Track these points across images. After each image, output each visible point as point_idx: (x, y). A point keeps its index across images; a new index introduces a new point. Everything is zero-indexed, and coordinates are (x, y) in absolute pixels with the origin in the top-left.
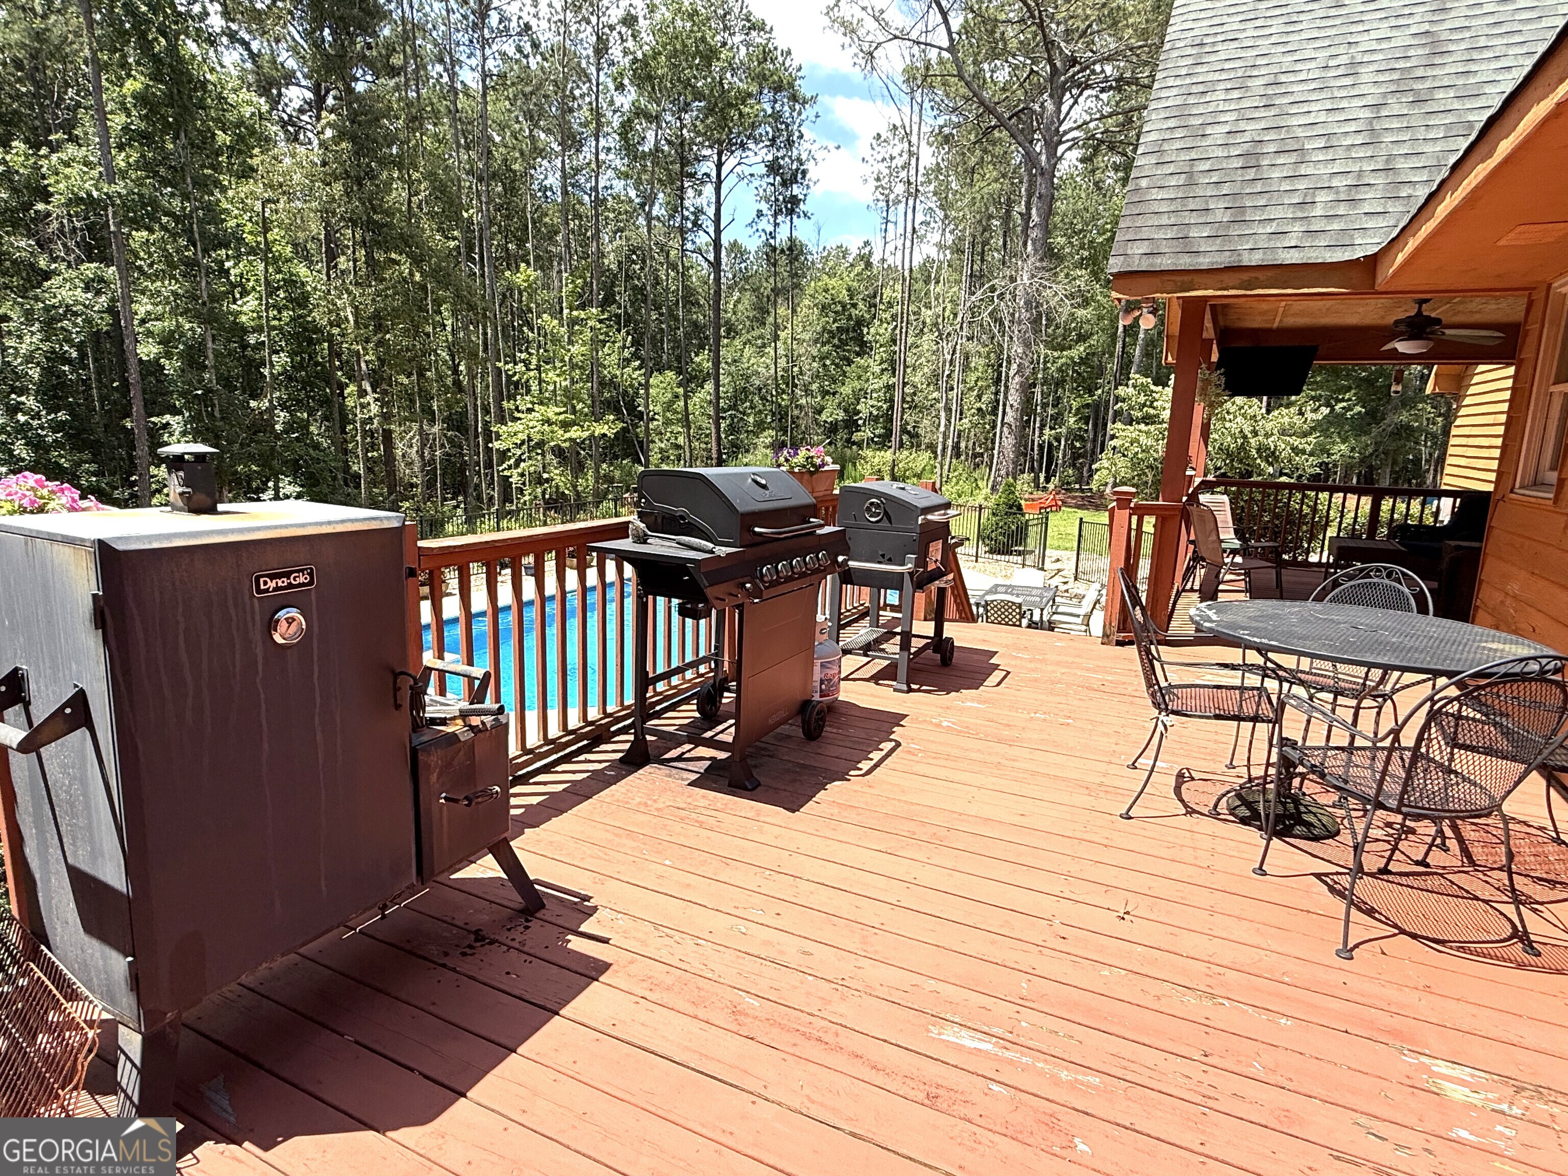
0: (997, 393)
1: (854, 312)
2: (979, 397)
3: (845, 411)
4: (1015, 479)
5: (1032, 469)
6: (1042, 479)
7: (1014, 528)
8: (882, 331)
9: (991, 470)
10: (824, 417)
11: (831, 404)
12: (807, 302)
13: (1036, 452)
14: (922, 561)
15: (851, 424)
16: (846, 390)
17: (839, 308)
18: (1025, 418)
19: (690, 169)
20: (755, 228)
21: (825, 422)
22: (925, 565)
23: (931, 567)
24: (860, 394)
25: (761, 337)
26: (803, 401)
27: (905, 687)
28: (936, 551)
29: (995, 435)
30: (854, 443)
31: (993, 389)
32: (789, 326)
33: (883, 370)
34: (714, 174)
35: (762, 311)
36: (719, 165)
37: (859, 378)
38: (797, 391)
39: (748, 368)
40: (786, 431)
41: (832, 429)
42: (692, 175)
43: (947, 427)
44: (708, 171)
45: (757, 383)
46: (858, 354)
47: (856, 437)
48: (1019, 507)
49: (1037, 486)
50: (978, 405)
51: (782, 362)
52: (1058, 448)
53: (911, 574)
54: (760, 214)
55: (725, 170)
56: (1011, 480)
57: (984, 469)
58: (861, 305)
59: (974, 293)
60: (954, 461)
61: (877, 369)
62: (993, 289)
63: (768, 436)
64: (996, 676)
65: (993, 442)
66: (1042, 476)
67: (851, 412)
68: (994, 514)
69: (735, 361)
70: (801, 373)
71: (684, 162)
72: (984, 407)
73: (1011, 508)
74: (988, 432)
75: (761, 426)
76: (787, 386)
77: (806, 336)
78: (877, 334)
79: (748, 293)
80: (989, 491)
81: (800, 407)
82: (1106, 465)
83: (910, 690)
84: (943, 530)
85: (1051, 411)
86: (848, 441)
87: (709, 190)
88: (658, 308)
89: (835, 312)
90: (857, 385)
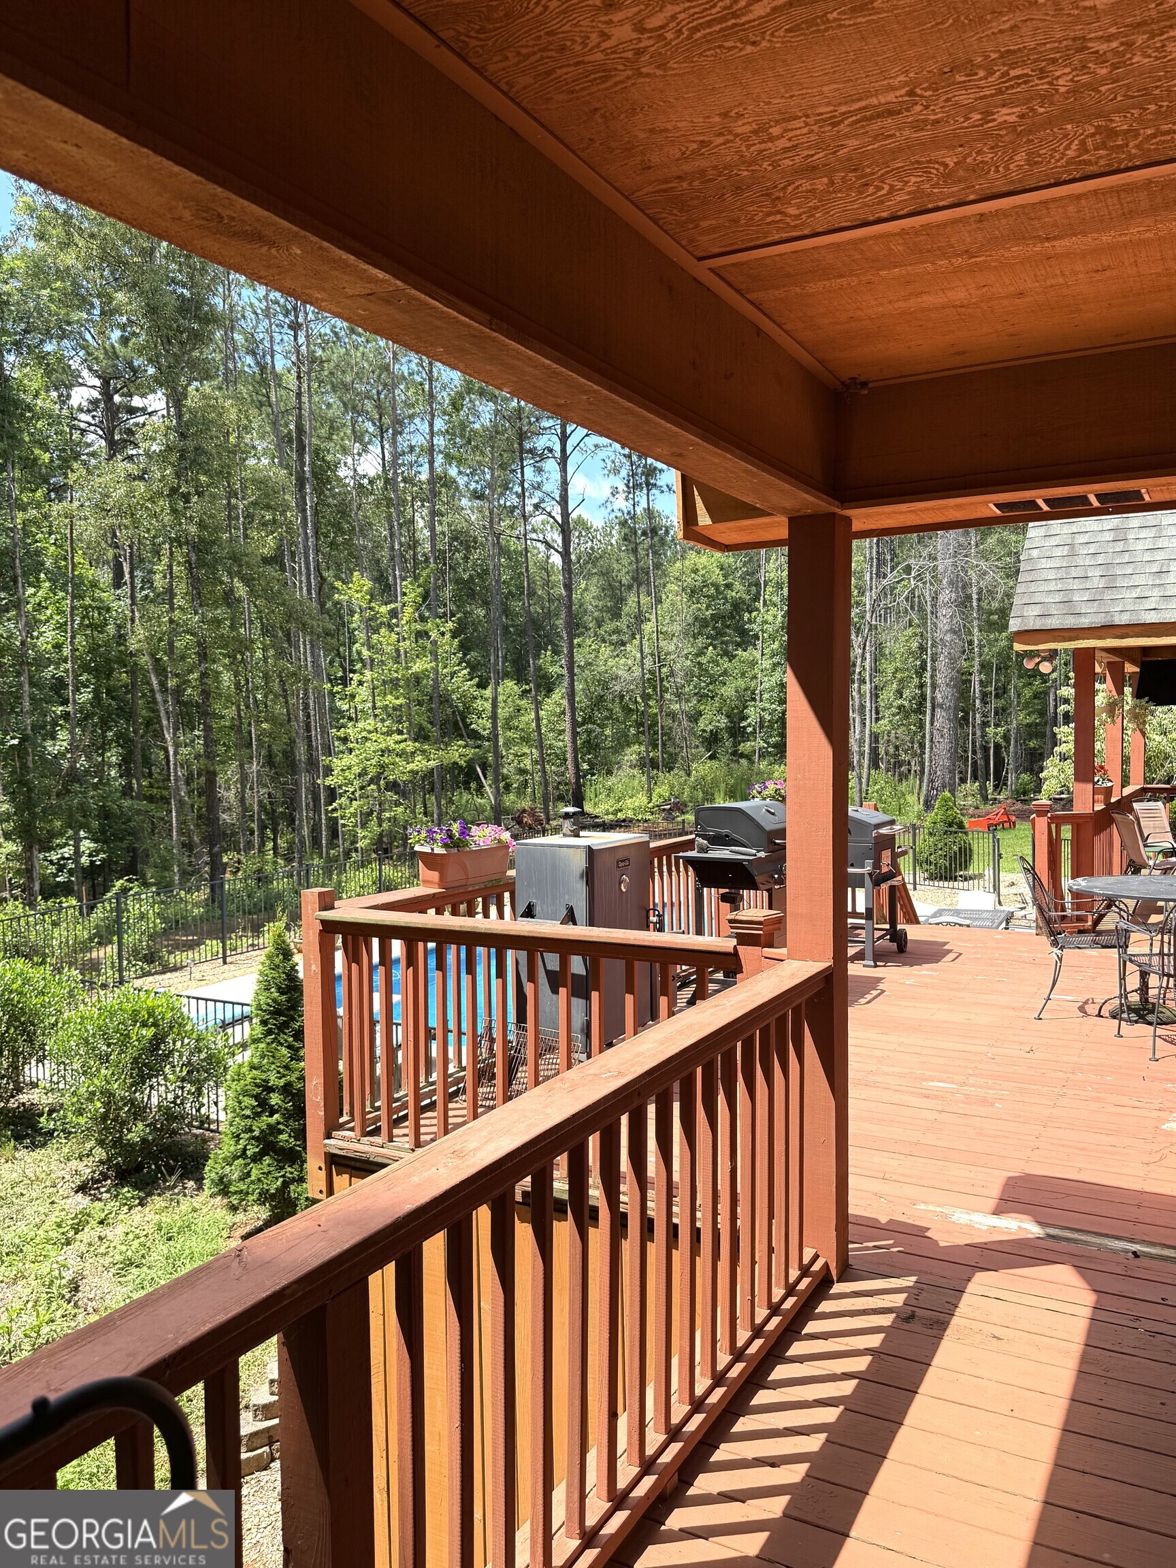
0: (921, 686)
1: (731, 594)
2: (900, 693)
3: (728, 716)
4: (952, 791)
5: (975, 777)
6: (990, 789)
7: (956, 848)
8: (770, 619)
9: (921, 781)
10: (702, 724)
11: (709, 710)
12: (673, 587)
13: (979, 755)
14: (877, 865)
15: (737, 732)
16: (728, 691)
17: (712, 591)
18: (961, 714)
19: (527, 446)
20: (609, 509)
21: (704, 731)
22: (880, 868)
23: (885, 869)
24: (747, 697)
25: (617, 631)
26: (675, 707)
27: (872, 963)
28: (886, 856)
29: (924, 737)
30: (742, 756)
31: (916, 681)
32: (653, 617)
33: (775, 665)
34: (557, 447)
35: (615, 598)
36: (564, 438)
37: (743, 674)
38: (667, 696)
39: (606, 672)
40: (657, 746)
41: (712, 741)
42: (532, 451)
43: (863, 732)
44: (549, 444)
45: (618, 688)
46: (738, 645)
47: (745, 747)
48: (961, 825)
49: (985, 799)
50: (899, 702)
51: (648, 663)
52: (1007, 748)
53: (870, 874)
54: (615, 492)
55: (571, 443)
56: (947, 794)
57: (913, 781)
58: (737, 585)
59: (885, 576)
60: (873, 772)
61: (767, 664)
62: (908, 570)
63: (631, 754)
64: (951, 956)
65: (922, 746)
66: (990, 786)
67: (736, 717)
68: (931, 834)
69: (590, 664)
70: (672, 674)
71: (522, 436)
72: (906, 703)
73: (950, 825)
74: (915, 733)
75: (623, 741)
76: (655, 688)
77: (676, 628)
78: (766, 622)
79: (595, 580)
80: (921, 807)
81: (673, 715)
82: (1055, 773)
83: (876, 966)
84: (889, 841)
85: (994, 704)
86: (735, 753)
87: (551, 466)
88: (486, 604)
89: (708, 596)
90: (741, 683)
